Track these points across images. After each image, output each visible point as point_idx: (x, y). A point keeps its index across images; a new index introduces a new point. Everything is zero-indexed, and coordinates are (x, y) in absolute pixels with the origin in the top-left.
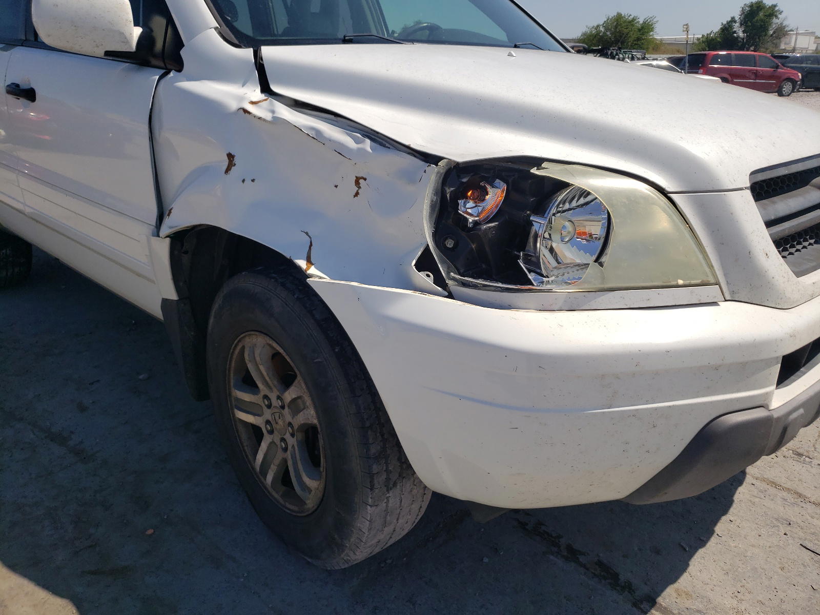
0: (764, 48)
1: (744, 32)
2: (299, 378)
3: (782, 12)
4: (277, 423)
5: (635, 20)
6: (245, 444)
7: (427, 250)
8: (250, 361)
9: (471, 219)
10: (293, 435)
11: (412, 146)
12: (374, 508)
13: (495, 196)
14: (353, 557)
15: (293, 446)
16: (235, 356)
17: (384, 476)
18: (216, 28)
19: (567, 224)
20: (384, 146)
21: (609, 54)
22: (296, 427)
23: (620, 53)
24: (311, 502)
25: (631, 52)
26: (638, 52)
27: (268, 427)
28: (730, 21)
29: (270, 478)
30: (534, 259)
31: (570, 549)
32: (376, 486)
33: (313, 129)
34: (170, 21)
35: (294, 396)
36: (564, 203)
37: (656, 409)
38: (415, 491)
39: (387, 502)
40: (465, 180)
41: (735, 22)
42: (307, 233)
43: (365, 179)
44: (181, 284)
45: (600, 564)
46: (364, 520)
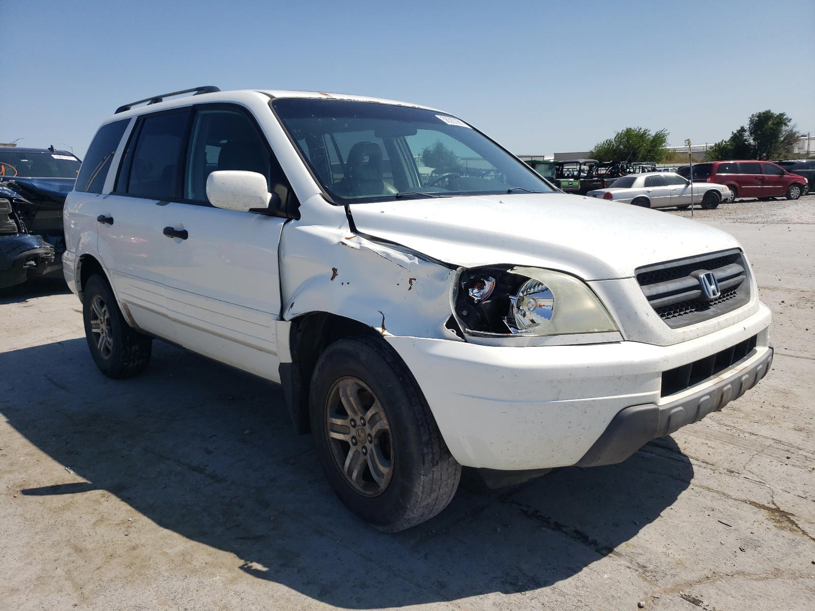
0: (777, 153)
1: (754, 140)
2: (377, 401)
3: (791, 119)
4: (360, 436)
5: (646, 133)
6: (336, 457)
7: (452, 317)
8: (343, 396)
9: (476, 299)
10: (371, 442)
11: (442, 260)
12: (425, 477)
13: (489, 285)
14: (412, 516)
15: (372, 449)
16: (331, 396)
17: (431, 456)
18: (320, 194)
19: (531, 300)
20: (426, 261)
21: (620, 167)
22: (373, 436)
23: (630, 166)
24: (383, 484)
25: (642, 164)
26: (648, 164)
27: (354, 441)
28: (740, 130)
29: (355, 474)
30: (513, 320)
31: (556, 524)
32: (426, 461)
33: (384, 253)
34: (290, 189)
35: (373, 413)
36: (530, 289)
37: (585, 401)
38: (450, 470)
39: (433, 474)
40: (472, 278)
41: (745, 131)
42: (381, 313)
43: (415, 280)
44: (295, 352)
45: (577, 532)
46: (418, 486)
